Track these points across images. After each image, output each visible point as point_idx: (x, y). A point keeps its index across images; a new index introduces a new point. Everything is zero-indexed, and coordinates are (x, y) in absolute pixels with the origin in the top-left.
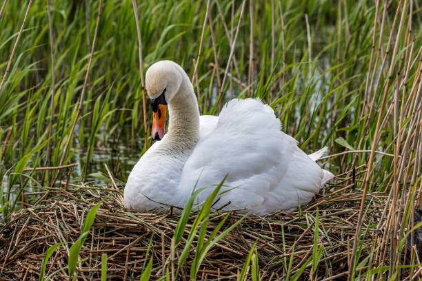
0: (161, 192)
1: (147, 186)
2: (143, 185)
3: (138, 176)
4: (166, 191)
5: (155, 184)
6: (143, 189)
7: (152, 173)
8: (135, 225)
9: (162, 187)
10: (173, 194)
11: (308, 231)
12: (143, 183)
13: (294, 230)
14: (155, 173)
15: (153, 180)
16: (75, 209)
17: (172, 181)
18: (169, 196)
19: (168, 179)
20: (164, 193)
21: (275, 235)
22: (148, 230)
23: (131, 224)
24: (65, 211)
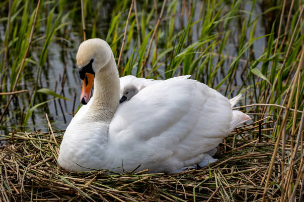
0: (92, 157)
1: (81, 151)
2: (76, 151)
3: (72, 143)
4: (97, 156)
5: (87, 150)
6: (77, 154)
7: (85, 139)
8: (68, 189)
9: (94, 152)
10: (102, 159)
11: (216, 192)
12: (77, 148)
13: (204, 192)
14: (87, 139)
15: (85, 146)
16: (17, 168)
17: (102, 147)
18: (100, 161)
19: (99, 145)
20: (96, 158)
21: (187, 196)
22: (79, 194)
23: (64, 188)
24: (9, 168)
